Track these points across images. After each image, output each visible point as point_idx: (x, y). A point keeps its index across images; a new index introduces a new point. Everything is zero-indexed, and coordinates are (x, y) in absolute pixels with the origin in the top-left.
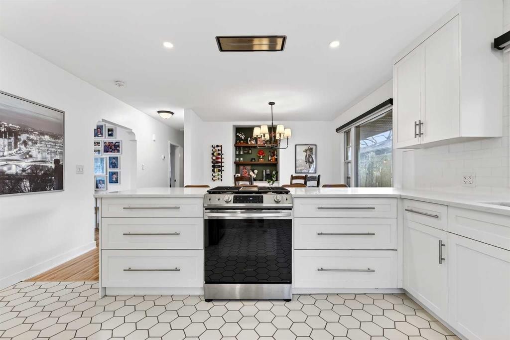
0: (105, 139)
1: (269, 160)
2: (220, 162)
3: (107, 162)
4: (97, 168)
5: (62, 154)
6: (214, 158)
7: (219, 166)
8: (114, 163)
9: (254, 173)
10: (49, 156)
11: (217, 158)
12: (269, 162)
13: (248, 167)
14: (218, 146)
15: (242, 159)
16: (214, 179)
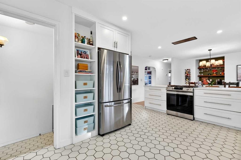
0: (148, 71)
1: (220, 74)
2: (188, 76)
3: (148, 78)
4: (146, 79)
5: (138, 76)
6: (186, 75)
7: (188, 78)
8: (150, 78)
9: (209, 81)
10: (136, 77)
11: (188, 75)
12: (221, 75)
13: (207, 78)
14: (188, 70)
15: (202, 74)
16: (186, 83)
